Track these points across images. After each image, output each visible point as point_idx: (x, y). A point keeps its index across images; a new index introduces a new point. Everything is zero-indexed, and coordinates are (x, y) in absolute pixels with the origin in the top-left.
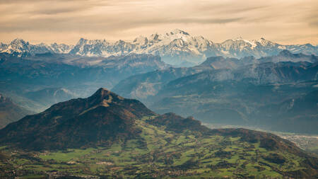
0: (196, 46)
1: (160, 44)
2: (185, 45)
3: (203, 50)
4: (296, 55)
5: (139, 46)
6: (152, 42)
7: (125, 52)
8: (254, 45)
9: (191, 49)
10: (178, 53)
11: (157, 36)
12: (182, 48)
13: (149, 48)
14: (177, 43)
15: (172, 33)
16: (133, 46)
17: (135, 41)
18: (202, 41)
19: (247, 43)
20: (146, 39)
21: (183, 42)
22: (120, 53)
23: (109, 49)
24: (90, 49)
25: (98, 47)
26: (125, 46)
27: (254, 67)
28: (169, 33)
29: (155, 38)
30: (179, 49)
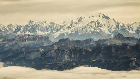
0: (108, 27)
1: (81, 25)
2: (99, 25)
3: (113, 30)
5: (65, 27)
6: (76, 24)
7: (54, 31)
11: (81, 18)
12: (95, 29)
14: (93, 24)
15: (93, 16)
16: (61, 27)
17: (64, 23)
18: (113, 23)
20: (72, 22)
21: (98, 23)
24: (28, 29)
26: (54, 27)
28: (91, 16)
29: (79, 21)
30: (93, 30)
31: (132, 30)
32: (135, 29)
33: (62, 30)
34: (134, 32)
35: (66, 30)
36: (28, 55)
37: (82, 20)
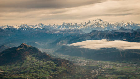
0: (104, 25)
1: (90, 24)
2: (99, 24)
3: (106, 26)
4: (126, 30)
5: (83, 25)
6: (88, 24)
7: (77, 27)
8: (127, 24)
9: (101, 26)
10: (96, 28)
11: (90, 21)
12: (98, 26)
13: (86, 26)
14: (96, 24)
15: (95, 20)
16: (80, 25)
17: (81, 23)
18: (106, 23)
19: (124, 24)
20: (86, 23)
21: (99, 23)
22: (75, 28)
23: (72, 26)
24: (65, 27)
25: (68, 26)
26: (77, 25)
27: (99, 34)
28: (94, 20)
29: (89, 22)
30: (97, 26)
31: (115, 26)
32: (116, 26)
33: (81, 27)
34: (116, 27)
35: (83, 27)
36: (84, 38)
37: (90, 22)
